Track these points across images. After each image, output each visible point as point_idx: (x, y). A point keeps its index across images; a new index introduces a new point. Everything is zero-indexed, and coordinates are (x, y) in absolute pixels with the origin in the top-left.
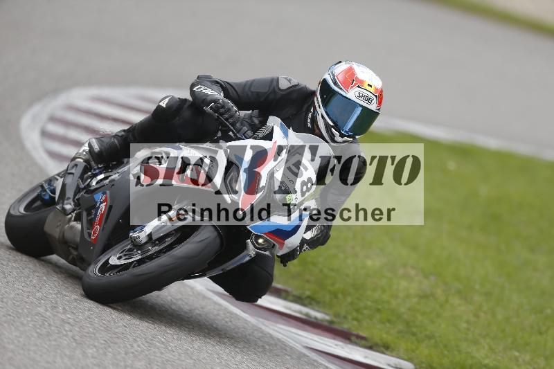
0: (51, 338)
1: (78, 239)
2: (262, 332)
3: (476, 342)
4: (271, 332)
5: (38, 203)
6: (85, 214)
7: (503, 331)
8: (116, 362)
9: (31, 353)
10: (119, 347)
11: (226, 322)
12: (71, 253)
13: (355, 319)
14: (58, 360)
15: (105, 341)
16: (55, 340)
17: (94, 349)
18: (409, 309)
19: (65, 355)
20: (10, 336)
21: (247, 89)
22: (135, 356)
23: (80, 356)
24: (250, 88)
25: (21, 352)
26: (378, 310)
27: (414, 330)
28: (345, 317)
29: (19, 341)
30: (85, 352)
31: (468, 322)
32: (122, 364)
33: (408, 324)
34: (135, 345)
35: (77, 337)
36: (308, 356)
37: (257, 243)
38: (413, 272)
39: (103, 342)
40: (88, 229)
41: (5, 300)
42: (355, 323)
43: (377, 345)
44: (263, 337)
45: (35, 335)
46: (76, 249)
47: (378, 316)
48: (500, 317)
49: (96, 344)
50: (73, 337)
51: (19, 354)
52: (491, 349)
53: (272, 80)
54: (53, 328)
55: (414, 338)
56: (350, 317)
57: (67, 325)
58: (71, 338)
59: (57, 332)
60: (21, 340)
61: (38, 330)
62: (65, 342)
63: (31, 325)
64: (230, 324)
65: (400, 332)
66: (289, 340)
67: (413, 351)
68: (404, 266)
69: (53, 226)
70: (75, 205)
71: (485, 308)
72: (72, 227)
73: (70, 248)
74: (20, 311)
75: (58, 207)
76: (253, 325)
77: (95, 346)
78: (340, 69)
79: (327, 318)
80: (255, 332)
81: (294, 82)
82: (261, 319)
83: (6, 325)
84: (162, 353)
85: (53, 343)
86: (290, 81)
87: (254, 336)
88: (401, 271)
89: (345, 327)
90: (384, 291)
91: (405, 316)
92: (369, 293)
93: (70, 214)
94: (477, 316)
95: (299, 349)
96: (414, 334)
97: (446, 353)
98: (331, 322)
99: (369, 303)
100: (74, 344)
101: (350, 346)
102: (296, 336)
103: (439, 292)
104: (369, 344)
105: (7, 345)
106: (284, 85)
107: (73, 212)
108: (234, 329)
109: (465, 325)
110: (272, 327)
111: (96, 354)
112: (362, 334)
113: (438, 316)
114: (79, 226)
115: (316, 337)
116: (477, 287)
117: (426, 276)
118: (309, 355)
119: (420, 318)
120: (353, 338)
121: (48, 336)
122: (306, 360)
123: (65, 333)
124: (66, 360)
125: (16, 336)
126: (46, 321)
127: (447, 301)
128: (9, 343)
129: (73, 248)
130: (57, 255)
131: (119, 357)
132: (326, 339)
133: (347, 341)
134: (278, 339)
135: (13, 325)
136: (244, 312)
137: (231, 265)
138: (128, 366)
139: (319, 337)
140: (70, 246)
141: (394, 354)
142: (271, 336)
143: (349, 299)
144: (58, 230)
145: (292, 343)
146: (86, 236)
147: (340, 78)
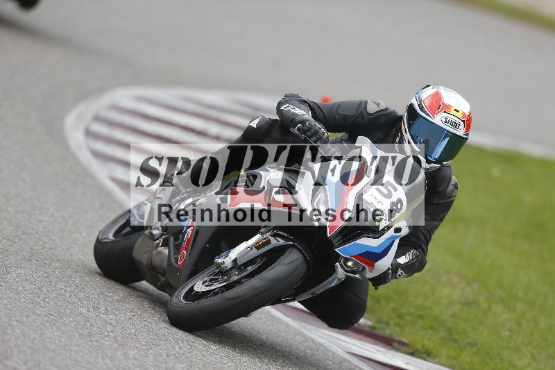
0: (92, 339)
1: (165, 265)
2: (304, 336)
3: (518, 350)
4: (313, 336)
5: (128, 229)
6: (172, 239)
7: (545, 340)
8: (158, 364)
9: (73, 353)
10: (161, 349)
11: (268, 326)
12: (159, 280)
13: (397, 325)
14: (100, 361)
15: (146, 342)
16: (97, 341)
17: (136, 351)
18: (453, 316)
19: (107, 356)
20: (52, 336)
21: (334, 111)
22: (176, 358)
23: (122, 357)
24: (337, 110)
25: (63, 352)
26: (421, 317)
27: (457, 337)
28: (387, 323)
29: (61, 341)
30: (126, 353)
31: (510, 330)
32: (164, 366)
33: (450, 331)
34: (177, 347)
35: (119, 339)
36: (349, 361)
37: (346, 266)
38: (456, 279)
39: (144, 343)
40: (175, 254)
41: (47, 300)
42: (397, 329)
43: (418, 351)
44: (305, 342)
45: (77, 335)
46: (164, 275)
47: (420, 322)
48: (542, 326)
49: (138, 346)
50: (115, 338)
51: (61, 354)
52: (533, 357)
53: (360, 103)
54: (94, 329)
55: (456, 346)
56: (392, 324)
57: (108, 326)
58: (113, 339)
59: (98, 332)
60: (62, 339)
61: (80, 331)
62: (107, 343)
63: (72, 325)
64: (272, 328)
65: (442, 339)
66: (330, 344)
67: (456, 358)
68: (448, 272)
69: (141, 251)
70: (163, 230)
71: (528, 316)
72: (160, 252)
73: (159, 275)
74: (63, 311)
75: (146, 232)
76: (295, 330)
77: (137, 348)
78: (427, 94)
79: (369, 323)
80: (297, 337)
81: (383, 106)
82: (303, 324)
83: (48, 324)
84: (204, 356)
85: (95, 343)
86: (378, 105)
87: (296, 340)
88: (444, 278)
89: (387, 332)
90: (426, 298)
91: (448, 323)
92: (411, 299)
93: (158, 239)
94: (520, 324)
95: (341, 355)
96: (456, 341)
97: (488, 360)
98: (373, 328)
99: (412, 310)
100: (116, 345)
101: (392, 352)
102: (338, 341)
103: (482, 299)
104: (411, 351)
105: (48, 345)
106: (372, 108)
107: (161, 237)
108: (276, 333)
109: (507, 333)
110: (314, 331)
111: (137, 356)
112: (404, 340)
113: (481, 323)
114: (165, 251)
115: (358, 343)
116: (520, 294)
117: (469, 284)
118: (350, 359)
119: (462, 325)
120: (395, 345)
121: (89, 336)
122: (347, 365)
123: (107, 334)
124: (107, 361)
125: (58, 336)
126: (88, 321)
127: (489, 309)
128: (50, 343)
129: (161, 274)
130: (147, 281)
131: (160, 359)
132: (367, 344)
133: (389, 347)
134: (320, 344)
135: (55, 324)
136: (286, 315)
137: (320, 289)
138: (169, 368)
139: (361, 342)
140: (158, 272)
141: (436, 360)
142: (313, 341)
143: (392, 305)
144: (146, 256)
145: (334, 348)
146: (173, 261)
147: (427, 103)
